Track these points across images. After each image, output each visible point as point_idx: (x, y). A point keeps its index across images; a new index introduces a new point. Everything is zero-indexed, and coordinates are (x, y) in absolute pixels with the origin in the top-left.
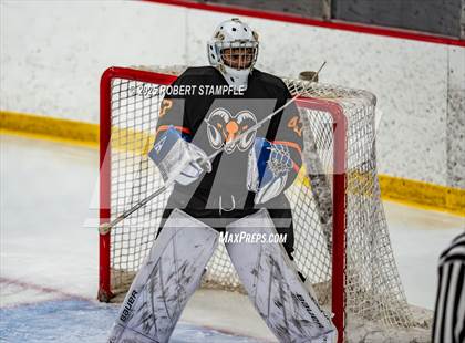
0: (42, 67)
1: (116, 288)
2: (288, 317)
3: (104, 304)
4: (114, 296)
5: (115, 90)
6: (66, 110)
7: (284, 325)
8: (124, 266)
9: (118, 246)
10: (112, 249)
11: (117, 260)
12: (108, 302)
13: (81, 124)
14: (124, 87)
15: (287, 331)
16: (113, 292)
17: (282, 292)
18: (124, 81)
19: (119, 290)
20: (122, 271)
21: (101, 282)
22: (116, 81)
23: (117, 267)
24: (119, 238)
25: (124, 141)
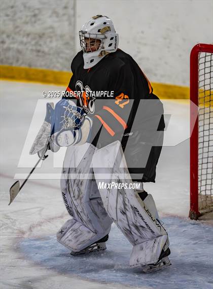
0: (145, 44)
1: (203, 209)
2: (131, 223)
3: (193, 221)
4: (201, 215)
5: (201, 61)
6: (162, 76)
7: (128, 228)
8: (208, 193)
9: (204, 177)
10: (199, 180)
11: (203, 188)
12: (197, 219)
13: (175, 87)
14: (208, 59)
15: (131, 232)
16: (201, 212)
17: (125, 204)
18: (208, 54)
19: (205, 211)
20: (206, 196)
21: (191, 204)
22: (202, 54)
23: (203, 193)
24: (204, 172)
25: (207, 99)
